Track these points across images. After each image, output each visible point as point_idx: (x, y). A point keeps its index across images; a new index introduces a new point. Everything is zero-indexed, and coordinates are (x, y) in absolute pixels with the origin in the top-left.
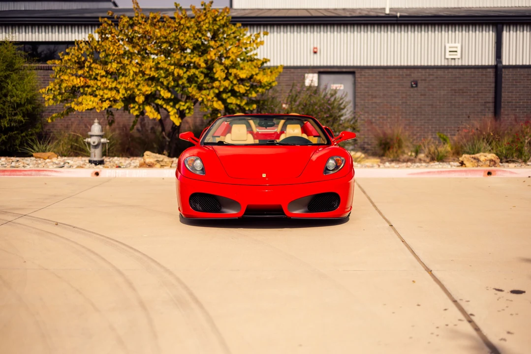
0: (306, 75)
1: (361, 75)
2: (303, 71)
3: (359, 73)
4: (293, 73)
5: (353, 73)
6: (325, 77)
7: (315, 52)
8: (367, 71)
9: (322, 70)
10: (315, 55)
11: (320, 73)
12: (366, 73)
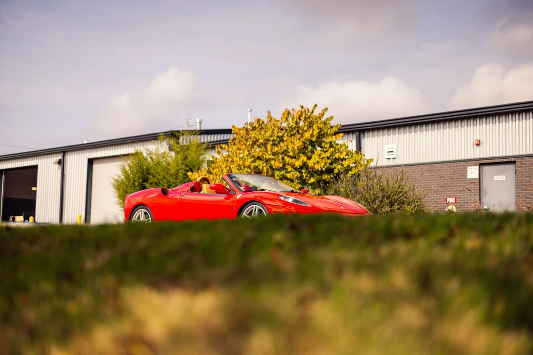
0: (468, 168)
1: (521, 164)
2: (465, 164)
3: (519, 162)
4: (455, 166)
5: (514, 162)
6: (485, 168)
7: (478, 145)
8: (528, 159)
9: (483, 162)
10: (478, 147)
11: (481, 165)
12: (527, 161)
